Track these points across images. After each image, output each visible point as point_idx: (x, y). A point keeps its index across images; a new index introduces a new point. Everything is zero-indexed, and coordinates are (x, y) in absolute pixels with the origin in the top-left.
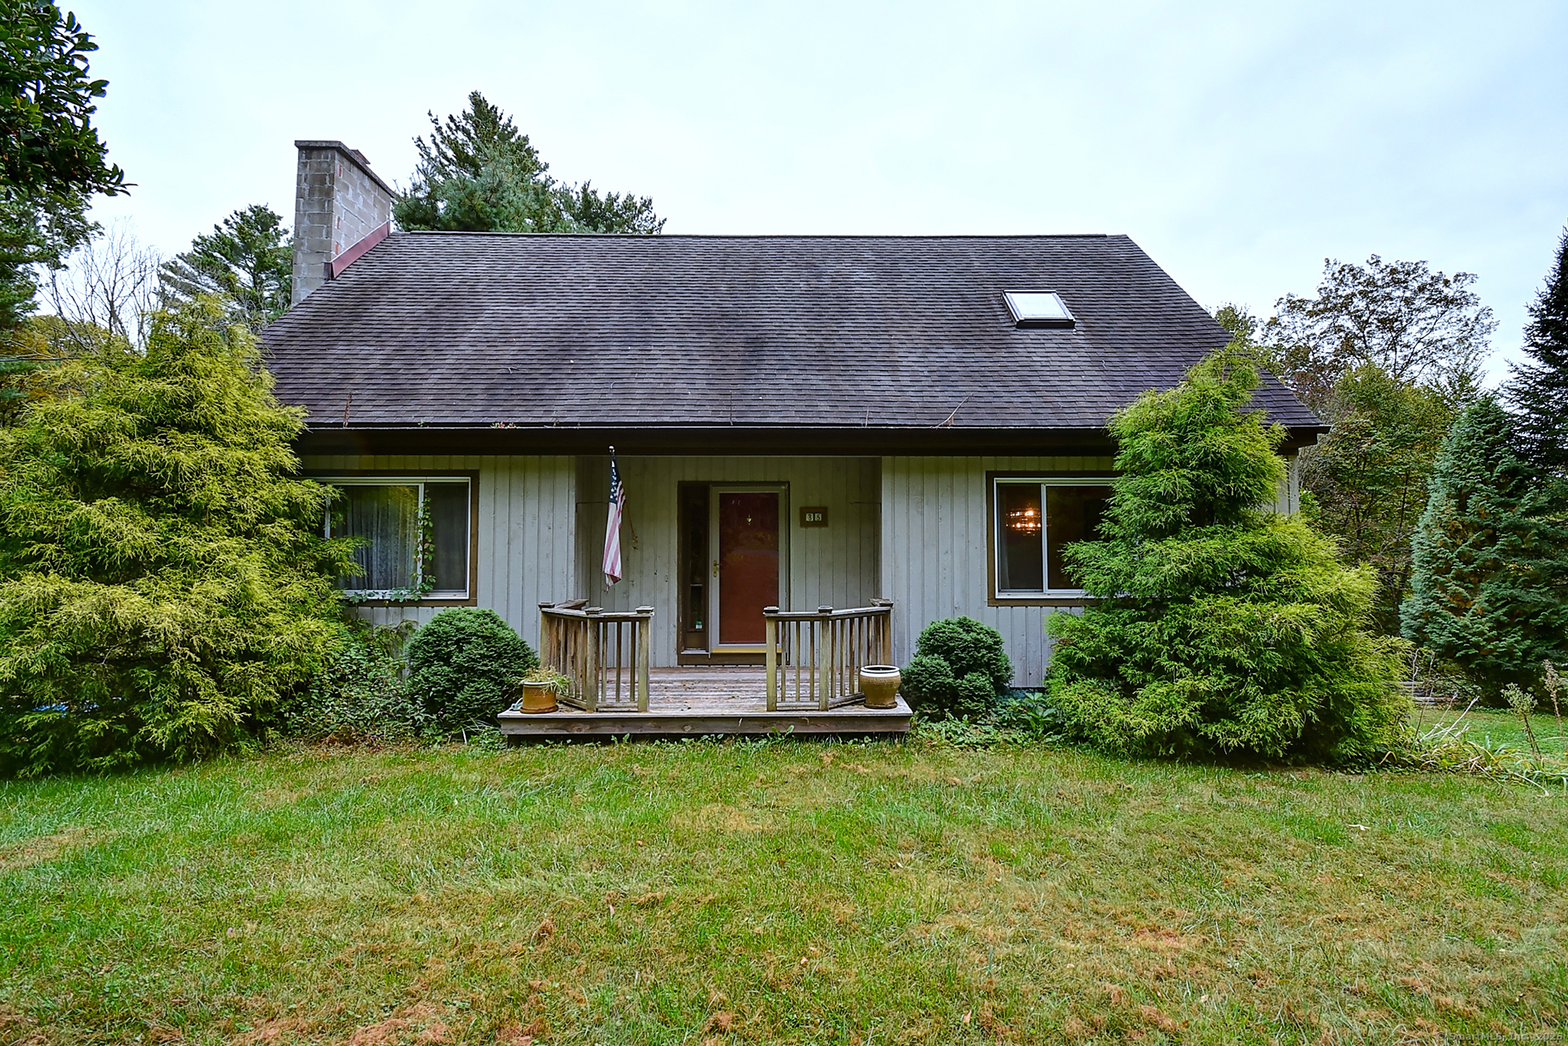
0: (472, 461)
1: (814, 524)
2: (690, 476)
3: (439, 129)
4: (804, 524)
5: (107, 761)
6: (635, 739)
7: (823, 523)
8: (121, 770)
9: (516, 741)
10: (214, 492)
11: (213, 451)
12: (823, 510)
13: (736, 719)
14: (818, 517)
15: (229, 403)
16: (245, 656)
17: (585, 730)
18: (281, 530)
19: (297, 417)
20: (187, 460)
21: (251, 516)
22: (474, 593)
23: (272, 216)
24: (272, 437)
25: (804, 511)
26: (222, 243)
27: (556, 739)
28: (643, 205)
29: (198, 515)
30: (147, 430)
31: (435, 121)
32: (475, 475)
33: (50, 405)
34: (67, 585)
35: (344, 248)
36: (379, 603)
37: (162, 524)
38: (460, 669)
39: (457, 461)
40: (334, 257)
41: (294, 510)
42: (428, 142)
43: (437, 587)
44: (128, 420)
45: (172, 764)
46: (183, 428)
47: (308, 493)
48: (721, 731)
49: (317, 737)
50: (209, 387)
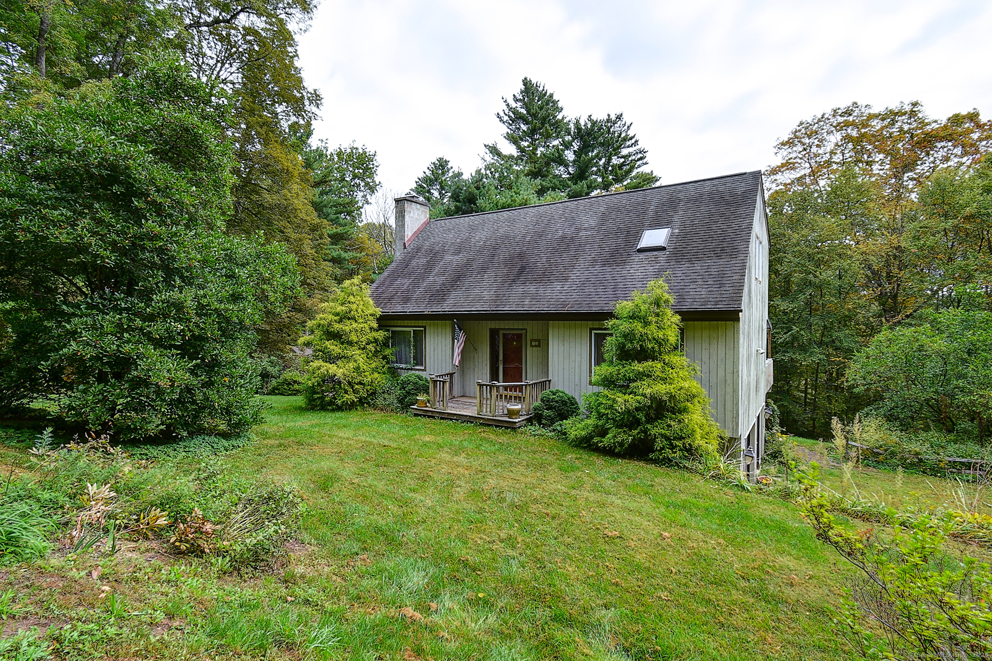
0: (424, 323)
1: (535, 346)
2: (493, 327)
3: (508, 105)
4: (532, 346)
5: (330, 408)
6: (442, 418)
7: (539, 346)
8: (333, 410)
9: (416, 415)
10: (354, 338)
11: (355, 325)
12: (539, 341)
13: (467, 416)
14: (537, 343)
15: (359, 310)
16: (360, 383)
17: (430, 414)
18: (371, 347)
19: (378, 311)
20: (347, 329)
21: (364, 343)
22: (425, 367)
23: (446, 161)
24: (371, 318)
25: (532, 341)
26: (426, 180)
27: (425, 416)
28: (617, 118)
29: (350, 343)
30: (340, 321)
31: (505, 101)
32: (425, 327)
33: (321, 315)
34: (323, 364)
35: (410, 234)
36: (402, 368)
37: (343, 347)
38: (407, 392)
39: (420, 323)
40: (406, 239)
41: (376, 341)
42: (502, 114)
43: (417, 364)
44: (337, 318)
45: (343, 410)
46: (349, 319)
47: (380, 335)
48: (464, 419)
49: (375, 407)
50: (354, 307)
